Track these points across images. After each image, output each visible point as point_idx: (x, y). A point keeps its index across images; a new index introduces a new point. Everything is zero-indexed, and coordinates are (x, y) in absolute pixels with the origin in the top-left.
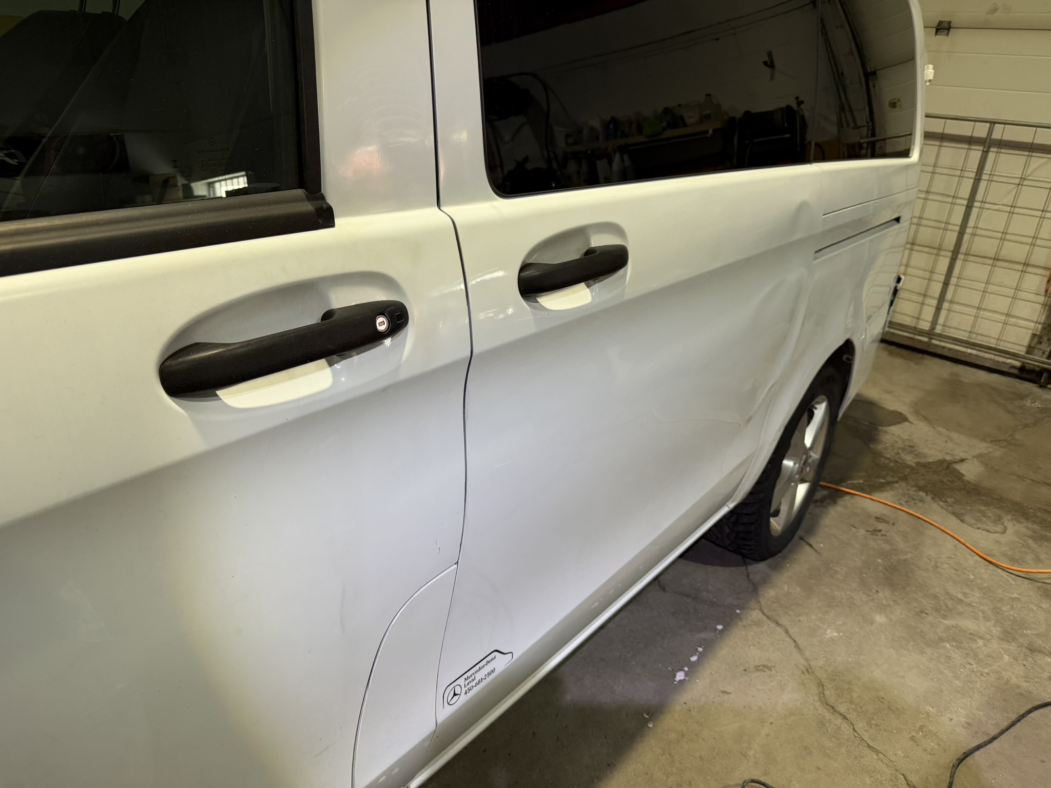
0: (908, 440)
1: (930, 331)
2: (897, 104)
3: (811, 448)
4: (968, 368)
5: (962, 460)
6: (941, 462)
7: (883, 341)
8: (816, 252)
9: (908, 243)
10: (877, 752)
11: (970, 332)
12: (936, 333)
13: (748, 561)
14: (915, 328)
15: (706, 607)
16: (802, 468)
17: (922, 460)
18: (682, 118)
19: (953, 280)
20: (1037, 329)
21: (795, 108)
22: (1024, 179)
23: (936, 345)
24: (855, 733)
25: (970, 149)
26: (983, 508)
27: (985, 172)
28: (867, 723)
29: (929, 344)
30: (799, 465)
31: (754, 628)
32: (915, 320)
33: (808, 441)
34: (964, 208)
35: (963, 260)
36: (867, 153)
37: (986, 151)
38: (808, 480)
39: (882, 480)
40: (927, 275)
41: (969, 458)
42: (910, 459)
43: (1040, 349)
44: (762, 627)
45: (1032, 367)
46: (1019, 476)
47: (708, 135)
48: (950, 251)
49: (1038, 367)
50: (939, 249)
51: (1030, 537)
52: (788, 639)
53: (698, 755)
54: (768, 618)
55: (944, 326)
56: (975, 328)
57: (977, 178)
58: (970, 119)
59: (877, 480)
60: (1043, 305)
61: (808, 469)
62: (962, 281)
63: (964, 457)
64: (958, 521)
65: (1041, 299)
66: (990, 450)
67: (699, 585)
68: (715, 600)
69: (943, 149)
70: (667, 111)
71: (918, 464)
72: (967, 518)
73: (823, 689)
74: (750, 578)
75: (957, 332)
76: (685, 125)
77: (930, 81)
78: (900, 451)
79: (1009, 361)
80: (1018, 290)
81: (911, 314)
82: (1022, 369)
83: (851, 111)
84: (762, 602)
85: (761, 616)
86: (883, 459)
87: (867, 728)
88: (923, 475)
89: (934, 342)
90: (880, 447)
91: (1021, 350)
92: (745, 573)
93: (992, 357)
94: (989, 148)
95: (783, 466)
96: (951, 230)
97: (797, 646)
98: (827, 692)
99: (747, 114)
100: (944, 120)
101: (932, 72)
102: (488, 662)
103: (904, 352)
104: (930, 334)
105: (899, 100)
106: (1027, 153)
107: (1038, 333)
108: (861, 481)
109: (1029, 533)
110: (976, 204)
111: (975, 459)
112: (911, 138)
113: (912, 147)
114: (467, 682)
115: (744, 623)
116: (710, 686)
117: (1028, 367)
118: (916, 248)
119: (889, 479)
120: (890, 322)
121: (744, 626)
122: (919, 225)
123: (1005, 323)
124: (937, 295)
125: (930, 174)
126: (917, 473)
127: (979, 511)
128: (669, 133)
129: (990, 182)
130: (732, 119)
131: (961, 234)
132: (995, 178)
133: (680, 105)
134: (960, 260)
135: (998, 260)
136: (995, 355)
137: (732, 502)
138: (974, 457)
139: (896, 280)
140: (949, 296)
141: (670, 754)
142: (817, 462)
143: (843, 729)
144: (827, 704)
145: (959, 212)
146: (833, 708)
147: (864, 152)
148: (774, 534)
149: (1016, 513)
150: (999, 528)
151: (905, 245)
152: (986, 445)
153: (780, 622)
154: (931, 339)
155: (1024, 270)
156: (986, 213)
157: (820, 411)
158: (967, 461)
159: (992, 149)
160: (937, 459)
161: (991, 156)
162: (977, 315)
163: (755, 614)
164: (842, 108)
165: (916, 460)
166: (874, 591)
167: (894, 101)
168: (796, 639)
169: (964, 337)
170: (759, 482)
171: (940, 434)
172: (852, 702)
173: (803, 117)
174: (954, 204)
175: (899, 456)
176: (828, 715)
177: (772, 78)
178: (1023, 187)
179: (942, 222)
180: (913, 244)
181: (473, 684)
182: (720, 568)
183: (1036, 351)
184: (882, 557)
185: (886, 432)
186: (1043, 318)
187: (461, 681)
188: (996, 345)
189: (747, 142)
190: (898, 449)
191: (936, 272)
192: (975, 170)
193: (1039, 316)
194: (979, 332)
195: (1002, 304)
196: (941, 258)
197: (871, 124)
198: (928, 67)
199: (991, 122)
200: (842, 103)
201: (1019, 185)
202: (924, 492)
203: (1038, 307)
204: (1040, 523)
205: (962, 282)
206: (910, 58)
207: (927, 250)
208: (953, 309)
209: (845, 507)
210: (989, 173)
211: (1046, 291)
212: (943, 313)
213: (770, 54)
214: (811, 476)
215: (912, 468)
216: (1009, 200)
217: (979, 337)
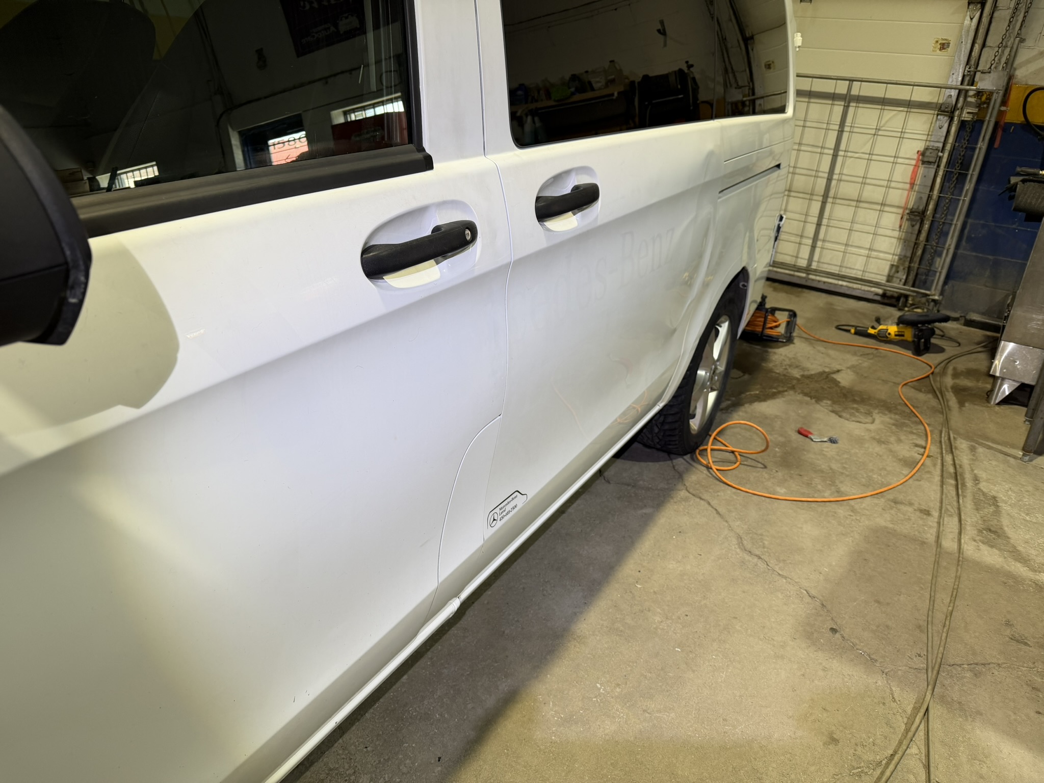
0: (794, 358)
1: (807, 267)
2: (772, 66)
3: (719, 359)
4: (840, 298)
5: (838, 371)
6: (822, 373)
7: (768, 279)
8: (720, 192)
9: (786, 190)
10: (786, 578)
11: (840, 266)
12: (812, 269)
13: (672, 456)
14: (795, 265)
15: (643, 491)
16: (712, 377)
17: (806, 373)
18: (590, 83)
19: (825, 222)
20: (894, 260)
21: (686, 71)
22: (879, 130)
23: (813, 280)
24: (768, 567)
25: (834, 105)
26: (855, 406)
27: (846, 124)
28: (777, 560)
29: (807, 279)
30: (710, 374)
31: (683, 503)
32: (794, 258)
33: (716, 355)
34: (831, 157)
35: (832, 203)
36: (749, 110)
37: (846, 106)
38: (716, 388)
39: (775, 390)
40: (803, 218)
41: (843, 368)
42: (796, 373)
43: (897, 278)
44: (690, 502)
45: (891, 293)
46: (883, 380)
47: (614, 98)
48: (821, 196)
49: (897, 292)
50: (812, 194)
51: (894, 425)
52: (710, 508)
53: (652, 591)
54: (694, 495)
55: (818, 262)
56: (844, 262)
57: (840, 130)
58: (833, 77)
59: (770, 390)
60: (898, 239)
61: (716, 378)
62: (832, 221)
63: (840, 369)
64: (837, 417)
65: (896, 234)
66: (860, 362)
67: (636, 476)
68: (650, 486)
69: (811, 105)
70: (574, 77)
71: (803, 376)
72: (844, 415)
73: (742, 540)
74: (676, 468)
75: (830, 267)
76: (593, 89)
77: (799, 47)
78: (787, 367)
79: (873, 289)
80: (878, 227)
81: (791, 254)
82: (884, 295)
83: (733, 72)
84: (687, 484)
85: (688, 494)
86: (774, 374)
87: (777, 563)
88: (807, 384)
89: (811, 277)
90: (771, 365)
91: (882, 279)
92: (671, 465)
93: (859, 286)
94: (849, 102)
95: (698, 376)
96: (821, 177)
97: (718, 513)
98: (745, 542)
99: (646, 77)
100: (811, 79)
101: (800, 39)
102: (513, 499)
103: (785, 287)
104: (808, 270)
105: (773, 62)
106: (880, 107)
107: (895, 264)
108: (757, 392)
109: (892, 421)
110: (841, 153)
111: (849, 370)
112: (786, 95)
113: (787, 104)
114: (501, 511)
115: (675, 500)
116: (655, 545)
117: (889, 294)
118: (792, 194)
119: (780, 389)
120: (774, 262)
121: (676, 502)
122: (794, 173)
123: (868, 257)
124: (812, 235)
125: (802, 128)
126: (802, 383)
127: (853, 408)
128: (578, 97)
129: (851, 133)
130: (633, 83)
131: (829, 180)
132: (856, 130)
133: (587, 72)
134: (830, 203)
135: (860, 202)
136: (862, 285)
137: (662, 402)
138: (848, 368)
139: (779, 219)
140: (821, 236)
141: (631, 592)
142: (723, 373)
143: (759, 565)
144: (746, 550)
145: (827, 160)
146: (750, 552)
147: (746, 109)
148: (693, 432)
149: (882, 408)
150: (869, 419)
151: (784, 192)
152: (856, 358)
153: (703, 497)
154: (808, 274)
155: (882, 209)
156: (849, 161)
157: (724, 329)
158: (842, 371)
159: (852, 104)
160: (818, 371)
161: (851, 110)
162: (845, 251)
163: (683, 493)
164: (726, 70)
165: (802, 373)
166: (774, 471)
167: (769, 63)
168: (717, 508)
169: (836, 271)
170: (681, 387)
171: (819, 351)
172: (764, 547)
173: (694, 79)
174: (823, 154)
175: (786, 371)
176: (747, 557)
177: (665, 45)
178: (879, 137)
179: (813, 170)
180: (790, 191)
181: (504, 513)
182: (650, 464)
183: (895, 279)
184: (779, 447)
185: (775, 353)
186: (898, 251)
187: (497, 510)
188: (862, 276)
189: (646, 103)
190: (785, 366)
191: (810, 214)
192: (839, 123)
193: (895, 249)
194: (848, 266)
195: (866, 241)
196: (814, 202)
197: (751, 84)
198: (797, 35)
199: (850, 80)
200: (725, 66)
201: (874, 135)
202: (809, 397)
203: (895, 241)
204: (900, 414)
205: (832, 223)
206: (781, 24)
207: (801, 195)
208: (825, 247)
209: (746, 412)
210: (850, 125)
211: (900, 226)
212: (818, 250)
213: (662, 23)
214: (718, 385)
215: (798, 379)
216: (867, 149)
217: (848, 270)
